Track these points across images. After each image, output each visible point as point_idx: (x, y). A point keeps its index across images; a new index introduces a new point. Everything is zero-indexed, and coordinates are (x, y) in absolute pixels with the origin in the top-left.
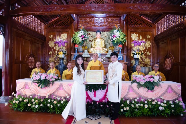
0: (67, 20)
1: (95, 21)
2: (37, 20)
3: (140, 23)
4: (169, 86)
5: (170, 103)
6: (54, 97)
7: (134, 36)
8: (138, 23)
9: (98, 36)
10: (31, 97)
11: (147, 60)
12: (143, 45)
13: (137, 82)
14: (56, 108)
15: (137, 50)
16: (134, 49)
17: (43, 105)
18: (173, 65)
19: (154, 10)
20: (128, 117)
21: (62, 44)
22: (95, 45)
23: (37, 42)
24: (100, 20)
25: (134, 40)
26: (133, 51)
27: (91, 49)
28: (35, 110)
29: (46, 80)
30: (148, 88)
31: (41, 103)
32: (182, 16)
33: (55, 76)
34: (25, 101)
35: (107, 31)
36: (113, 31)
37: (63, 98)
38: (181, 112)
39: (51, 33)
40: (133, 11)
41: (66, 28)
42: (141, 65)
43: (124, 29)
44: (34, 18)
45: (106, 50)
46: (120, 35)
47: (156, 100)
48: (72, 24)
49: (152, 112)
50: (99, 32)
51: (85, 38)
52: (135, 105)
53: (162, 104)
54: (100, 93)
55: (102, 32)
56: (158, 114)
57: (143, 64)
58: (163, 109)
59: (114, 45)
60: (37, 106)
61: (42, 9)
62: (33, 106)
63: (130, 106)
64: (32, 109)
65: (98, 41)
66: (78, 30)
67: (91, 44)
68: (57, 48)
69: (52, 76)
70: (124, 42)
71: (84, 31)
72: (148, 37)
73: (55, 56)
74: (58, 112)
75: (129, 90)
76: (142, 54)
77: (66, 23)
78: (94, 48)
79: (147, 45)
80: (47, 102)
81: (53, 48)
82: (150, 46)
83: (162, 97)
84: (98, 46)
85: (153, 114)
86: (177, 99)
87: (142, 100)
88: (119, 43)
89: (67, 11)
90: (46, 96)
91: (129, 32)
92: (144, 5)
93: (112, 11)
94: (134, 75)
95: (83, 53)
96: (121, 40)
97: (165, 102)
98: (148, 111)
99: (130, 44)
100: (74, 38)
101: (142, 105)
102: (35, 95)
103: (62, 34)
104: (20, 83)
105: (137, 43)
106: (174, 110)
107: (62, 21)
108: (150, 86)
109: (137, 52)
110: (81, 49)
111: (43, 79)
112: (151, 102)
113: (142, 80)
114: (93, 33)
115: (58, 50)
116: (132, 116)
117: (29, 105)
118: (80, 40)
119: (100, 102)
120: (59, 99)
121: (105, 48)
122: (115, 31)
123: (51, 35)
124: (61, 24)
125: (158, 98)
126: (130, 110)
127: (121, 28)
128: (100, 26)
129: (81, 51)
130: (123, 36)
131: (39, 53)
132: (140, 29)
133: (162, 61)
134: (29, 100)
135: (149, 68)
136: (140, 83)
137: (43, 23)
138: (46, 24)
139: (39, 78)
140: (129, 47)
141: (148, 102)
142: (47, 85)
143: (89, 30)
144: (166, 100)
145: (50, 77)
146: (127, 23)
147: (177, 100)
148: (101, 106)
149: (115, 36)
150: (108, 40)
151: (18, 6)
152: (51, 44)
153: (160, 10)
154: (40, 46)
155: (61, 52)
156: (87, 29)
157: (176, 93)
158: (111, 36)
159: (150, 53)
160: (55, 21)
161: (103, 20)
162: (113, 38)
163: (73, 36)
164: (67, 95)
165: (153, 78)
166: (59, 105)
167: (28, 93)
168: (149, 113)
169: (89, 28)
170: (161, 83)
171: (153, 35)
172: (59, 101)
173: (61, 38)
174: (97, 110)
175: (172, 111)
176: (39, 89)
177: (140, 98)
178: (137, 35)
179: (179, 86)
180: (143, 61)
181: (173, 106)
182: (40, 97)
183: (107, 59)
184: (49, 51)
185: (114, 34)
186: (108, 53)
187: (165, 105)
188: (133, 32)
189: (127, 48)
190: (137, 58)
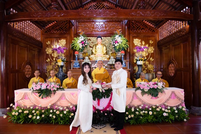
0: (65, 25)
1: (95, 26)
2: (33, 25)
3: (143, 28)
4: (173, 92)
5: (174, 109)
6: (56, 107)
7: (137, 42)
8: (140, 28)
9: (99, 42)
10: (31, 108)
11: (150, 66)
12: (146, 50)
13: (141, 89)
14: (59, 119)
15: (140, 56)
16: (137, 54)
17: (45, 116)
18: (176, 71)
19: (157, 16)
20: (133, 124)
21: (61, 51)
22: (96, 51)
23: (33, 49)
24: (100, 25)
25: (136, 46)
26: (136, 57)
27: (92, 56)
28: (37, 122)
29: (47, 89)
30: (152, 95)
31: (43, 114)
32: (184, 22)
33: (56, 85)
34: (25, 112)
35: (109, 36)
36: (115, 37)
37: (65, 108)
38: (184, 117)
39: (49, 39)
40: (135, 17)
41: (65, 34)
42: (144, 72)
43: (126, 34)
44: (30, 23)
45: (108, 56)
46: (122, 41)
47: (161, 107)
48: (71, 29)
49: (157, 118)
50: (100, 37)
51: (85, 44)
52: (139, 112)
53: (166, 111)
54: (104, 101)
55: (102, 38)
56: (162, 121)
57: (146, 70)
58: (167, 115)
59: (116, 51)
60: (38, 117)
61: (41, 14)
62: (34, 117)
63: (135, 113)
64: (32, 121)
65: (99, 47)
66: (77, 35)
67: (92, 50)
68: (55, 55)
69: (54, 85)
70: (126, 47)
71: (84, 37)
72: (151, 42)
73: (53, 64)
74: (60, 123)
75: (133, 97)
76: (145, 60)
77: (64, 28)
78: (95, 54)
79: (150, 50)
80: (49, 112)
81: (51, 55)
82: (153, 52)
83: (166, 104)
84: (99, 52)
85: (158, 120)
86: (181, 104)
87: (147, 107)
88: (121, 49)
89: (67, 17)
90: (47, 107)
91: (131, 37)
92: (146, 11)
93: (114, 17)
94: (138, 82)
95: (84, 60)
96: (123, 46)
97: (169, 108)
98: (153, 118)
99: (133, 50)
100: (74, 44)
101: (146, 112)
102: (35, 106)
103: (60, 40)
104: (19, 94)
105: (139, 48)
106: (178, 115)
107: (60, 26)
108: (154, 92)
109: (140, 58)
110: (81, 56)
111: (43, 89)
112: (156, 108)
113: (146, 87)
114: (93, 39)
115: (57, 57)
116: (137, 123)
117: (30, 116)
118: (80, 46)
119: (105, 110)
120: (61, 109)
121: (107, 55)
122: (117, 36)
123: (49, 42)
124: (59, 29)
125: (162, 105)
126: (135, 118)
127: (122, 33)
128: (101, 31)
129: (81, 58)
130: (125, 41)
131: (36, 60)
132: (142, 34)
133: (166, 67)
134: (29, 111)
135: (153, 75)
136: (144, 90)
137: (40, 28)
138: (42, 30)
139: (40, 88)
140: (131, 53)
141: (152, 108)
142: (49, 95)
143: (89, 36)
144: (170, 106)
145: (52, 86)
146: (129, 28)
147: (180, 106)
148: (106, 114)
149: (116, 42)
150: (110, 46)
151: (13, 11)
152: (49, 51)
153: (163, 16)
154: (36, 53)
155: (60, 60)
156: (87, 34)
157: (180, 99)
158: (112, 42)
159: (153, 58)
160: (52, 26)
161: (104, 25)
162: (114, 43)
163: (72, 42)
164: (69, 104)
165: (157, 84)
166: (61, 115)
167: (28, 104)
168: (154, 120)
169: (90, 33)
170: (165, 90)
171: (156, 40)
172: (62, 112)
173: (59, 44)
174: (102, 119)
175: (176, 116)
176: (40, 99)
177: (145, 105)
178: (140, 40)
179: (182, 92)
180: (146, 67)
181: (176, 112)
182: (41, 107)
183: (109, 66)
184: (47, 59)
185: (116, 40)
186: (110, 60)
187: (169, 111)
188: (136, 37)
189: (130, 54)
190: (140, 64)
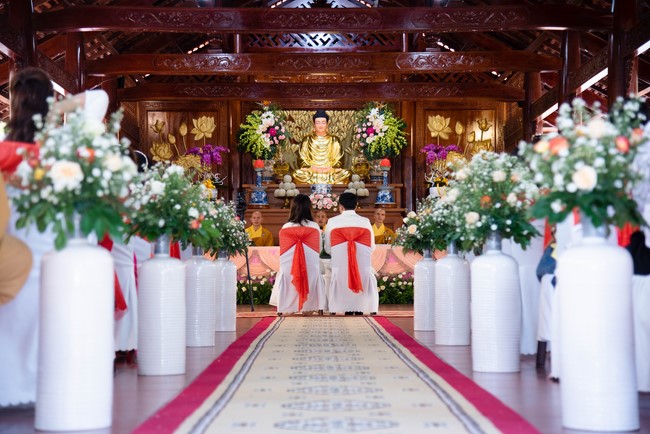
21: (212, 157)
22: (311, 156)
35: (350, 109)
36: (367, 114)
39: (158, 114)
46: (387, 127)
51: (280, 137)
71: (275, 112)
84: (320, 161)
88: (383, 152)
91: (420, 111)
95: (278, 183)
96: (390, 143)
100: (246, 136)
103: (197, 119)
114: (301, 117)
118: (266, 142)
121: (342, 167)
122: (374, 112)
130: (396, 129)
149: (371, 130)
150: (352, 140)
152: (161, 152)
158: (360, 130)
162: (365, 135)
173: (193, 130)
178: (448, 120)
185: (369, 124)
186: (351, 184)
